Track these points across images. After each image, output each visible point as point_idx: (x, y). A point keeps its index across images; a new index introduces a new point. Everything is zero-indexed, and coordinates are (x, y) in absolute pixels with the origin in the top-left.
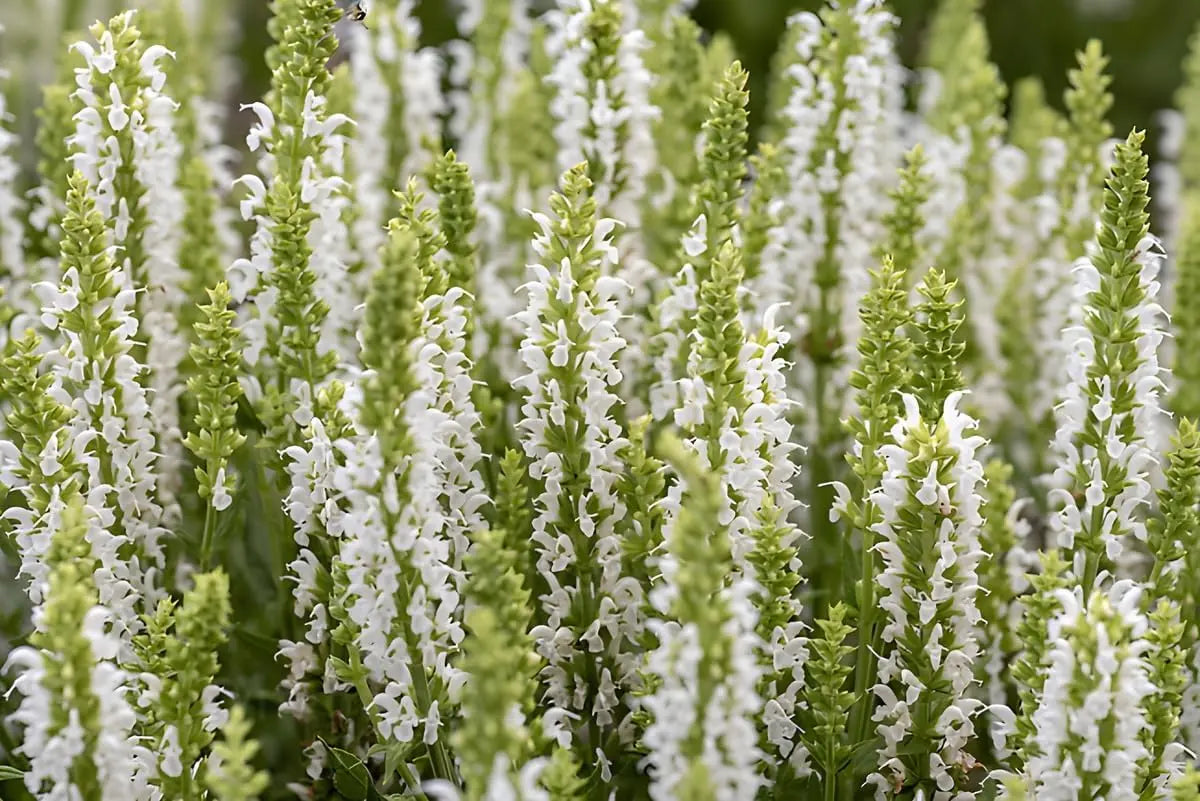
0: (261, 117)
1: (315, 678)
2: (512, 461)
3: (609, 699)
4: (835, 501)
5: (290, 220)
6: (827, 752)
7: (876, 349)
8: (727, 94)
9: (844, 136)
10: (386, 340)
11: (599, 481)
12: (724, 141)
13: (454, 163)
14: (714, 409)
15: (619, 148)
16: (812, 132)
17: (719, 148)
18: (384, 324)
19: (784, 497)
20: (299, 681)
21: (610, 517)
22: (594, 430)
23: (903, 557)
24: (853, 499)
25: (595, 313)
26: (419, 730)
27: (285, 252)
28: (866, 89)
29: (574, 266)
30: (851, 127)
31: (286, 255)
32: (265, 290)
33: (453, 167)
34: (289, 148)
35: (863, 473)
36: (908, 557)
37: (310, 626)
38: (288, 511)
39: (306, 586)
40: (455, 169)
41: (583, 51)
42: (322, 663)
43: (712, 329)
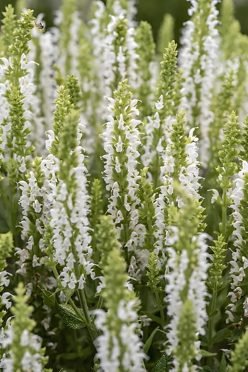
0: (4, 63)
1: (29, 261)
2: (97, 183)
3: (134, 266)
4: (213, 196)
5: (17, 100)
6: (214, 285)
7: (229, 143)
8: (170, 52)
9: (203, 64)
10: (69, 149)
11: (131, 191)
12: (169, 69)
13: (73, 78)
14: (176, 168)
15: (126, 70)
16: (191, 63)
17: (167, 71)
18: (68, 143)
19: (197, 195)
20: (24, 263)
21: (134, 203)
22: (130, 173)
23: (242, 217)
24: (219, 196)
25: (131, 133)
26: (77, 284)
27: (15, 111)
28: (211, 48)
29: (124, 116)
30: (205, 61)
31: (16, 112)
32: (7, 124)
33: (73, 79)
34: (15, 73)
35: (224, 186)
36: (243, 217)
37: (28, 244)
38: (21, 204)
39: (26, 230)
40: (74, 80)
41: (114, 36)
42: (32, 256)
43: (176, 139)
